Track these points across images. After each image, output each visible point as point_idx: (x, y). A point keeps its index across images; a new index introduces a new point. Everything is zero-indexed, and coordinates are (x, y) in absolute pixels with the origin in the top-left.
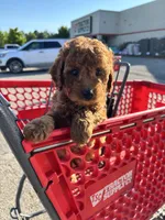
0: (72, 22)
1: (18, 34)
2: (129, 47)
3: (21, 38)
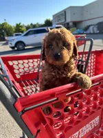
0: (53, 16)
1: (21, 27)
2: (91, 28)
3: (23, 29)
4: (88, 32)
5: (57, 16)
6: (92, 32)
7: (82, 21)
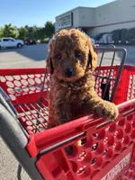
0: (57, 18)
1: (13, 29)
2: (104, 36)
3: (14, 32)
4: (101, 41)
5: (61, 19)
6: (106, 42)
7: (93, 28)
